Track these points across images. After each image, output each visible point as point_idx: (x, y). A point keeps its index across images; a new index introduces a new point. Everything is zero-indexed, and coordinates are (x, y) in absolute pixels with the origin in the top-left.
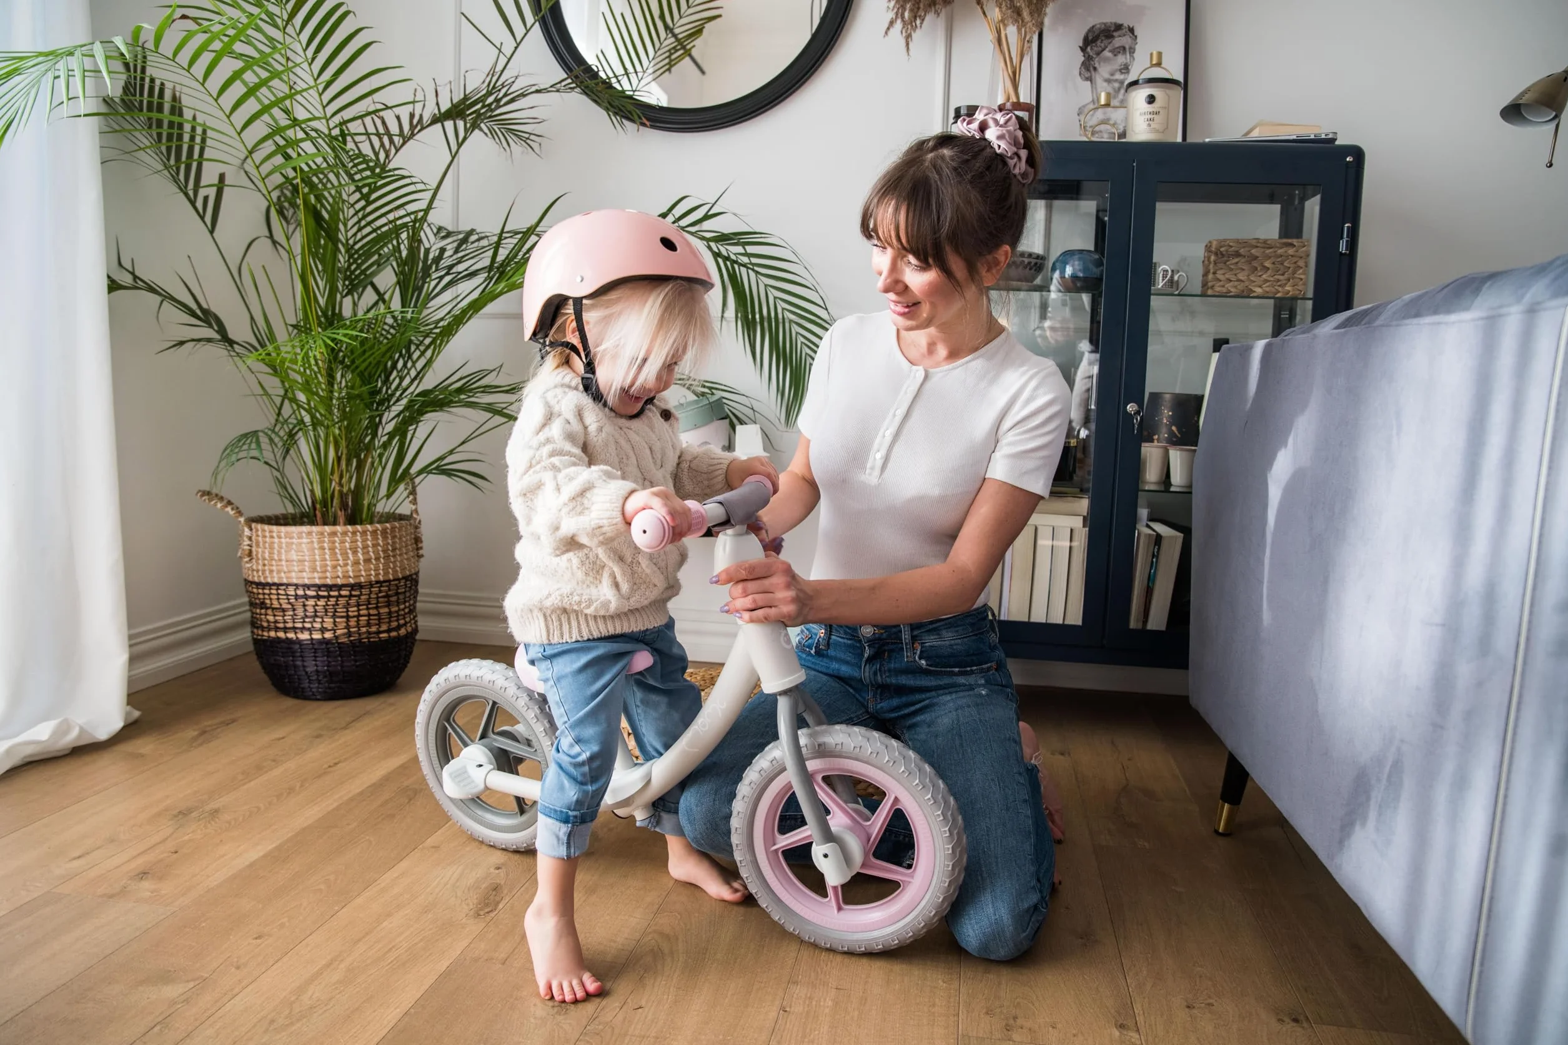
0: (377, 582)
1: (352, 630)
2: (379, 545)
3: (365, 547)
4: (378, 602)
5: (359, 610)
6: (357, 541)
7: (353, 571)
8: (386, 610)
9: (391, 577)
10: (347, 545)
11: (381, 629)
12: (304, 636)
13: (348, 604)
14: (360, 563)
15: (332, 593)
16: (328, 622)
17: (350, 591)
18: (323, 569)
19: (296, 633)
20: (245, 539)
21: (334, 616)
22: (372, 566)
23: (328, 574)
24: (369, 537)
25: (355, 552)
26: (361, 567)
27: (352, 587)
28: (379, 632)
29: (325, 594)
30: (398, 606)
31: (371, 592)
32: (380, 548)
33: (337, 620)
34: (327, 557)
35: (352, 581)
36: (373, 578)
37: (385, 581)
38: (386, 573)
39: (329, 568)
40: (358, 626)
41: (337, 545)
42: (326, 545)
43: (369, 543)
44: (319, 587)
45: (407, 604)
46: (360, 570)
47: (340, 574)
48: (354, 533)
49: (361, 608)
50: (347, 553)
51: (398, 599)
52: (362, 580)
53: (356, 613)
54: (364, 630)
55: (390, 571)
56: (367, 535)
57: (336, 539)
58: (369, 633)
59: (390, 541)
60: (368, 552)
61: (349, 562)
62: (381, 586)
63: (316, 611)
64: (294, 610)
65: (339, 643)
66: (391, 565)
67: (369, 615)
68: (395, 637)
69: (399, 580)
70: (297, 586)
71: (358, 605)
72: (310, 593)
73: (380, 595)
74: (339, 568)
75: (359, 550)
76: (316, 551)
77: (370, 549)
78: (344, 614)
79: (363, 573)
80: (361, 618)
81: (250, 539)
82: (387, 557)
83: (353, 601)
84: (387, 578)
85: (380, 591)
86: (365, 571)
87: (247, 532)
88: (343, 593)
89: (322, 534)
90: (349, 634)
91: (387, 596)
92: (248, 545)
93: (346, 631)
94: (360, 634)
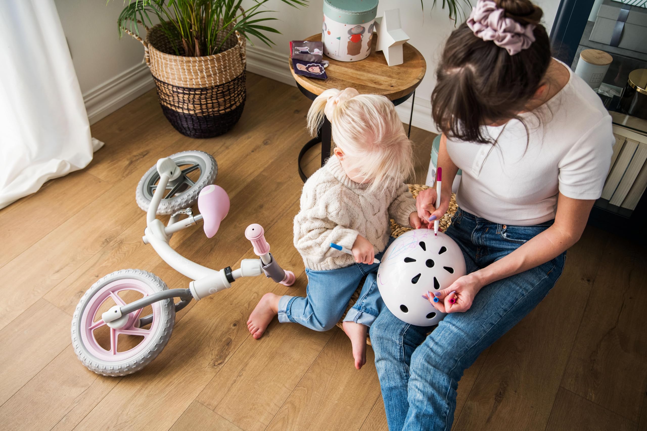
0: (216, 86)
1: (204, 110)
2: (216, 66)
3: (207, 69)
4: (217, 96)
5: (207, 101)
6: (202, 65)
7: (201, 82)
8: (223, 99)
9: (224, 82)
10: (197, 68)
11: (220, 109)
12: (180, 111)
13: (201, 98)
14: (205, 78)
15: (191, 92)
16: (191, 106)
17: (201, 92)
18: (185, 80)
19: (176, 108)
20: (146, 53)
21: (193, 104)
22: (212, 79)
23: (188, 83)
24: (209, 63)
25: (201, 72)
26: (206, 80)
27: (202, 90)
28: (219, 111)
29: (188, 92)
30: (230, 95)
31: (213, 92)
32: (216, 68)
33: (195, 106)
34: (186, 74)
35: (201, 87)
36: (213, 84)
37: (220, 85)
38: (221, 80)
39: (188, 80)
40: (207, 108)
41: (191, 67)
42: (185, 67)
43: (209, 66)
44: (184, 89)
45: (236, 92)
46: (205, 81)
47: (194, 83)
48: (200, 61)
49: (208, 100)
50: (197, 72)
51: (230, 92)
52: (207, 86)
53: (205, 103)
54: (211, 110)
55: (223, 79)
56: (208, 62)
57: (190, 64)
58: (214, 111)
59: (222, 63)
60: (210, 71)
61: (199, 77)
62: (219, 88)
63: (184, 100)
64: (173, 97)
65: (198, 117)
66: (224, 76)
67: (213, 103)
68: (229, 112)
69: (229, 82)
70: (173, 86)
71: (206, 98)
72: (180, 91)
73: (218, 92)
74: (193, 80)
75: (204, 70)
76: (180, 70)
77: (210, 69)
78: (199, 103)
79: (207, 82)
80: (208, 105)
81: (148, 53)
82: (221, 72)
83: (203, 97)
84: (221, 83)
85: (218, 91)
86: (208, 81)
87: (146, 49)
88: (197, 92)
89: (182, 61)
90: (203, 112)
91: (223, 92)
92: (148, 56)
93: (200, 111)
94: (208, 112)
